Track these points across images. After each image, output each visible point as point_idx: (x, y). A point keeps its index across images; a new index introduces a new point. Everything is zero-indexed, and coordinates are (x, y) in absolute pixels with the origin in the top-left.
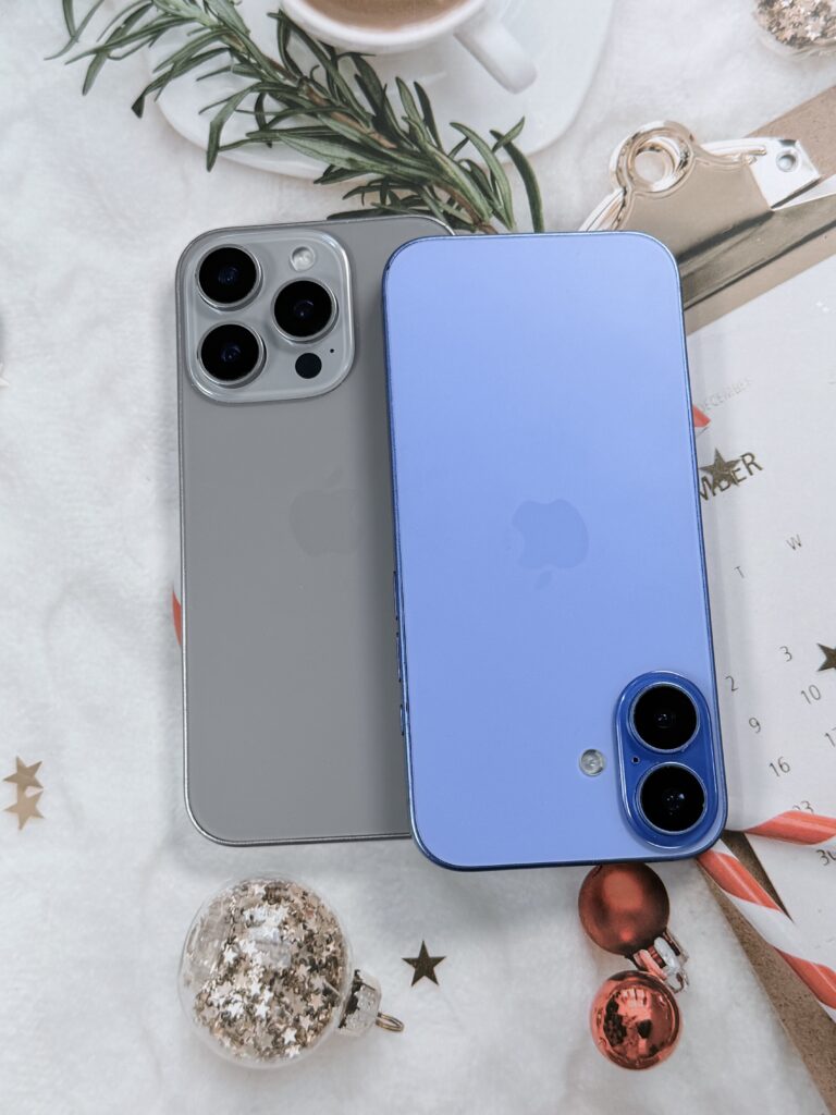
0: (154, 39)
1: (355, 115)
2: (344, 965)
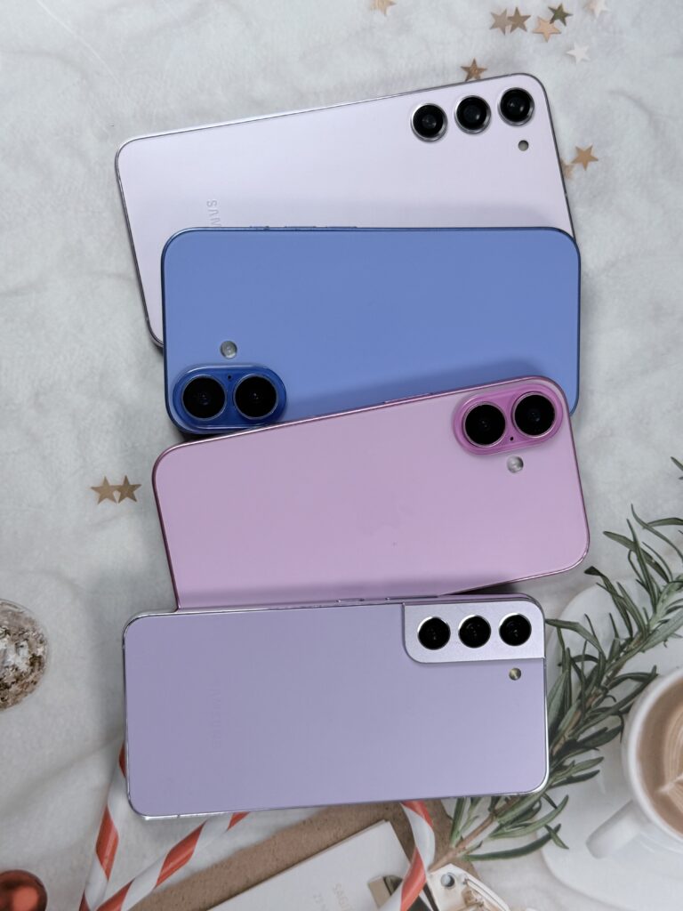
0: (642, 584)
1: (578, 728)
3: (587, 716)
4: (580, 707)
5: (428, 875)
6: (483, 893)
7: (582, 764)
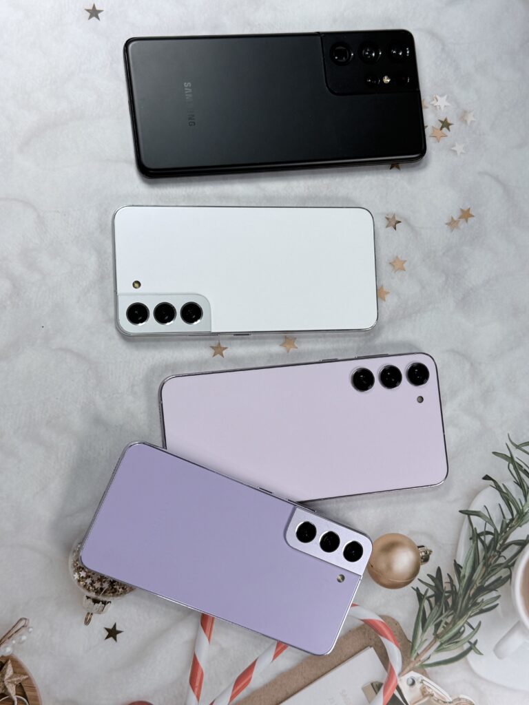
0: (518, 484)
1: (484, 578)
2: (113, 596)
3: (489, 570)
4: (484, 565)
5: (398, 679)
6: (433, 688)
7: (487, 601)
